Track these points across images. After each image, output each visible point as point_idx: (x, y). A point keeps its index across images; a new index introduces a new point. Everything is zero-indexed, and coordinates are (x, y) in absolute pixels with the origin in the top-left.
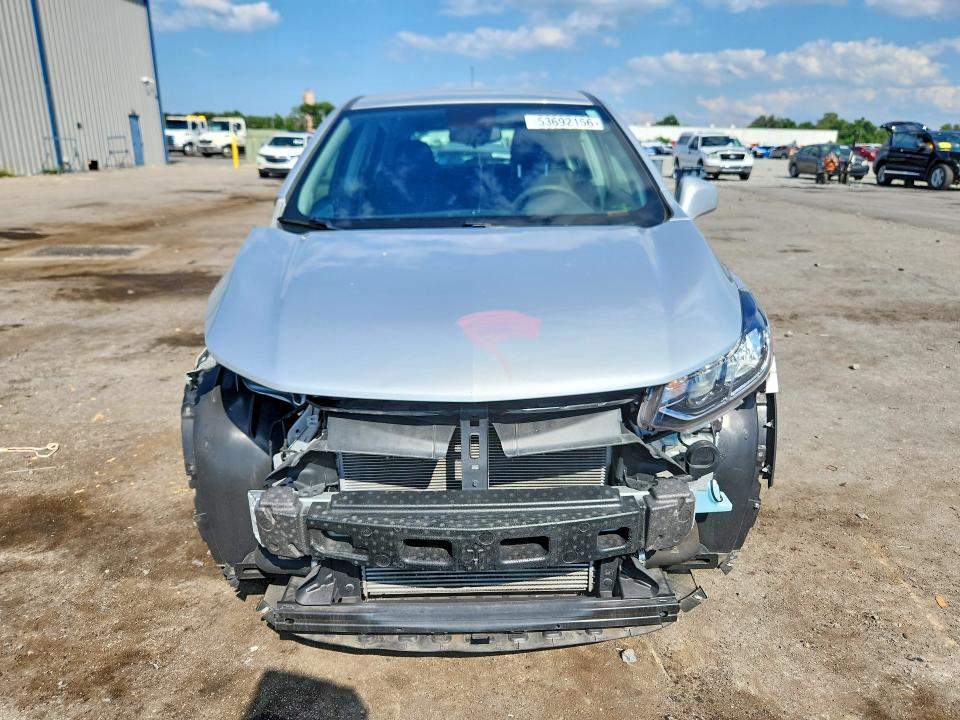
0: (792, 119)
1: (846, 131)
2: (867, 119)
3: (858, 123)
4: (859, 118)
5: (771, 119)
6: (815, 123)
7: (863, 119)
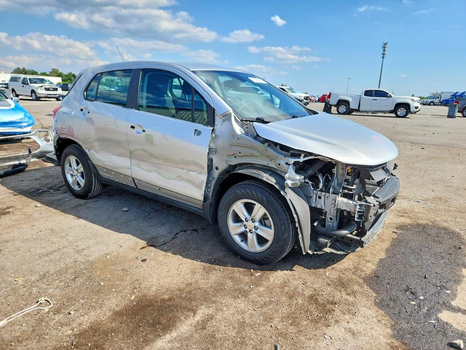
0: (35, 70)
1: (65, 78)
2: (73, 73)
3: (70, 74)
4: (69, 72)
5: (24, 69)
6: (48, 73)
7: (71, 72)
